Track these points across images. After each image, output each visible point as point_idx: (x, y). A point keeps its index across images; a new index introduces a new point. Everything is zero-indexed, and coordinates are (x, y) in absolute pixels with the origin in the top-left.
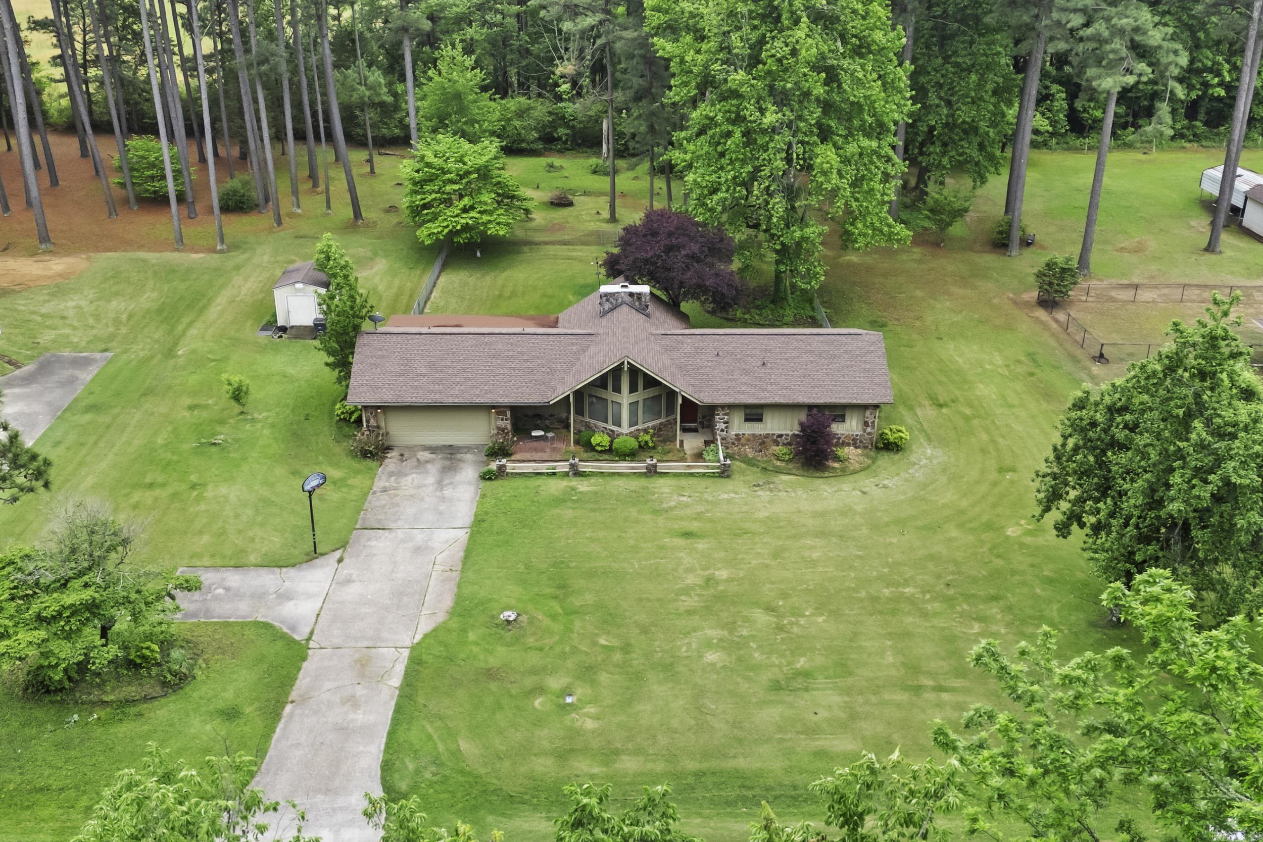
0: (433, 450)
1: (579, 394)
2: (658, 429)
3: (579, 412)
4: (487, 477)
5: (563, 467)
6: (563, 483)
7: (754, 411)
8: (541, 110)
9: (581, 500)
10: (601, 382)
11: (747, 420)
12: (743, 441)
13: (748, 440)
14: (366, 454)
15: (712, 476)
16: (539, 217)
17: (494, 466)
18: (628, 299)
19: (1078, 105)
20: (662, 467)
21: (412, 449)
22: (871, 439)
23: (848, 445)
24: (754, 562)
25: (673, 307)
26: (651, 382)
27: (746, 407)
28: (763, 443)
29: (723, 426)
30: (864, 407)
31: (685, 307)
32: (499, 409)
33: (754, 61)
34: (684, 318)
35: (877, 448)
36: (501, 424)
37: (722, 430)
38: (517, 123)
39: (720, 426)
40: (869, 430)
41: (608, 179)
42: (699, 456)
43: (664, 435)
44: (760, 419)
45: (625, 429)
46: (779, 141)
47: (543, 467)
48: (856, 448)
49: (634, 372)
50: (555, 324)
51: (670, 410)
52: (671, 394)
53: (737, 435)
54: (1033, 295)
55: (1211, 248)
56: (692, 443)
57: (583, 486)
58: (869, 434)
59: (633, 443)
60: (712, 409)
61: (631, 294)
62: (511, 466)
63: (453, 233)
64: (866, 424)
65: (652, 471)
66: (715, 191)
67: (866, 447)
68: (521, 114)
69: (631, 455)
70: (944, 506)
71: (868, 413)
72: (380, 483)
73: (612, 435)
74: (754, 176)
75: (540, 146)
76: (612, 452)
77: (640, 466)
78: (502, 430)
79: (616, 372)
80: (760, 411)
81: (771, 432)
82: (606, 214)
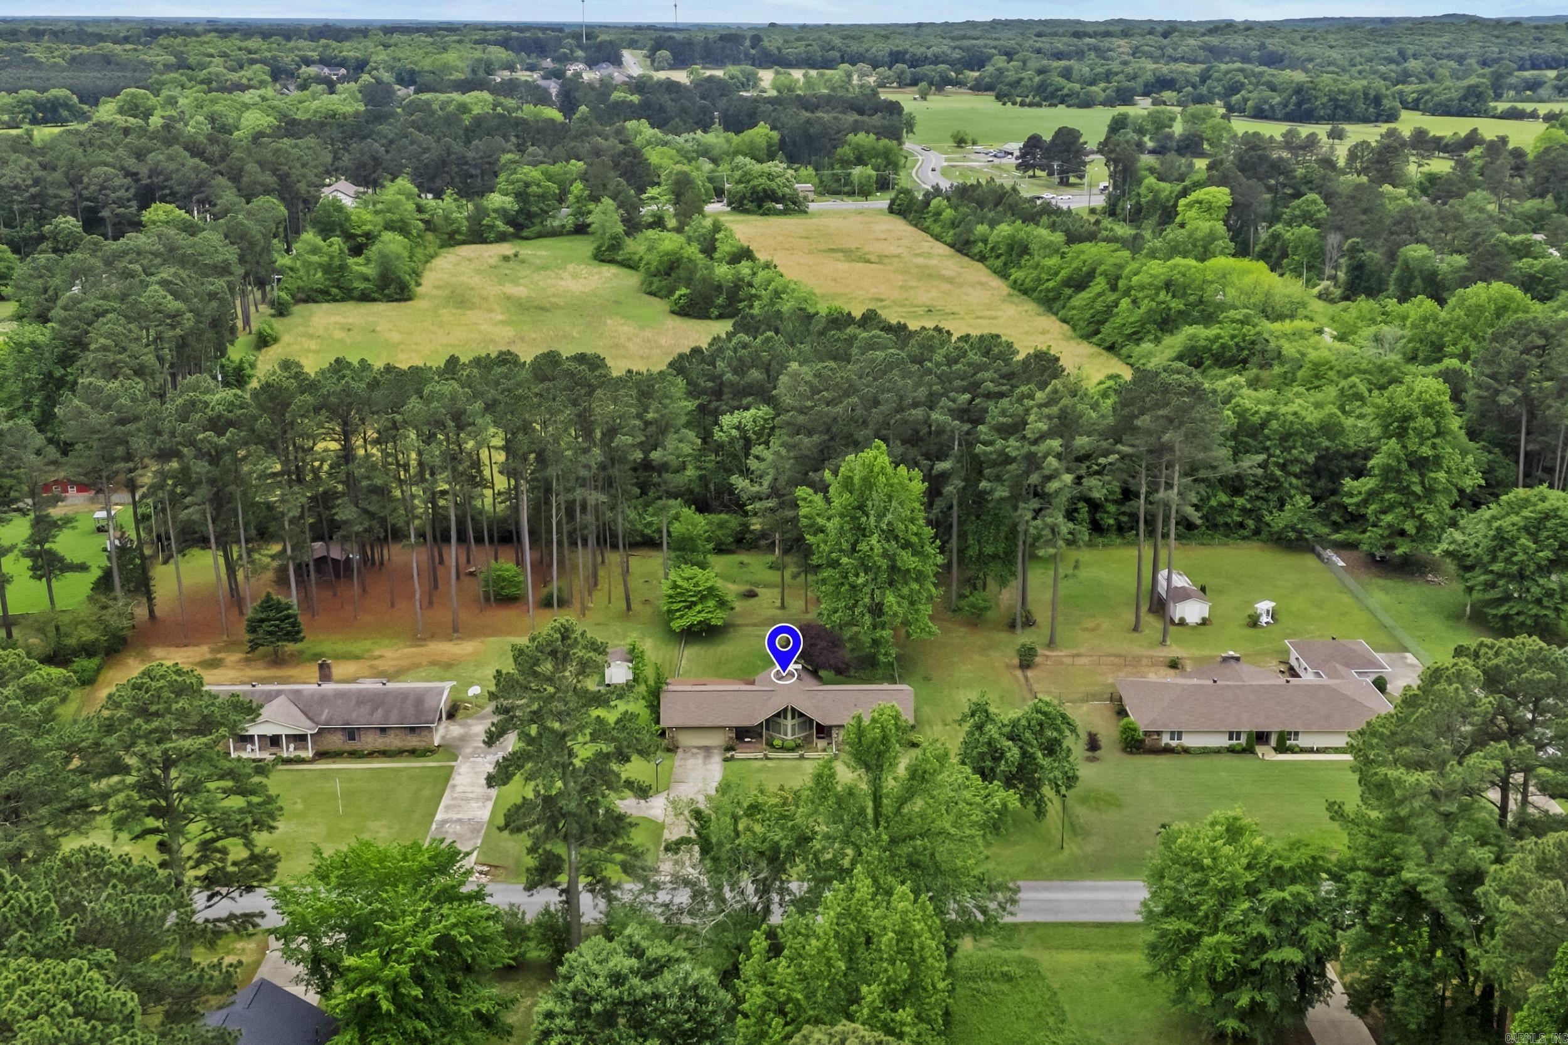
0: (699, 748)
1: (767, 721)
2: (806, 737)
3: (767, 729)
4: (726, 760)
5: (760, 755)
6: (761, 763)
8: (733, 521)
9: (769, 769)
10: (778, 715)
14: (668, 750)
16: (739, 605)
17: (729, 755)
19: (1098, 516)
20: (807, 755)
21: (689, 748)
25: (814, 673)
26: (801, 715)
29: (836, 736)
31: (822, 673)
32: (731, 728)
33: (854, 549)
34: (819, 679)
35: (909, 746)
36: (730, 735)
37: (835, 738)
38: (719, 533)
39: (834, 736)
41: (779, 573)
42: (824, 750)
43: (808, 740)
45: (789, 737)
46: (866, 590)
47: (751, 755)
49: (793, 710)
50: (753, 683)
51: (811, 728)
52: (811, 721)
53: (842, 740)
54: (1016, 661)
55: (1136, 629)
56: (821, 744)
57: (770, 764)
59: (793, 744)
60: (830, 727)
62: (738, 755)
63: (692, 625)
65: (802, 757)
66: (836, 611)
68: (721, 525)
69: (792, 750)
72: (677, 763)
73: (783, 740)
74: (855, 605)
75: (733, 547)
76: (783, 749)
77: (796, 755)
78: (731, 738)
79: (785, 710)
82: (778, 603)
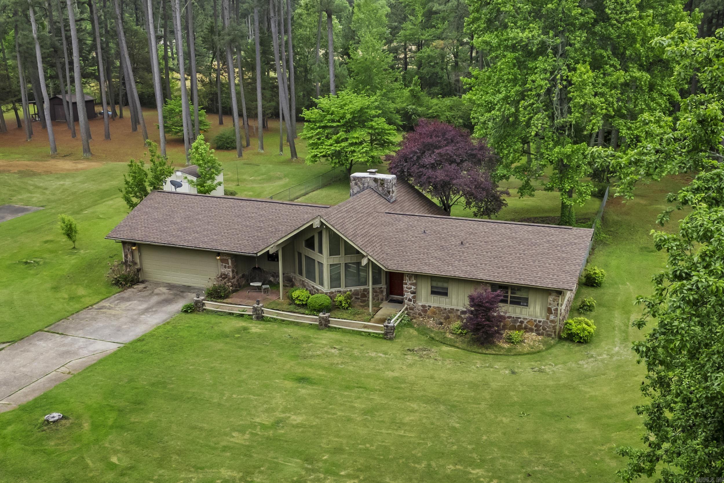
1: (279, 248)
2: (362, 295)
3: (300, 271)
4: (184, 310)
5: (251, 311)
6: (242, 324)
7: (440, 284)
10: (310, 244)
11: (433, 293)
12: (429, 312)
13: (434, 313)
15: (376, 336)
18: (373, 184)
21: (156, 284)
22: (554, 327)
23: (531, 330)
24: (339, 414)
26: (348, 247)
27: (433, 278)
28: (447, 318)
29: (411, 296)
30: (547, 292)
32: (223, 257)
35: (560, 338)
36: (223, 270)
37: (410, 300)
39: (408, 295)
40: (552, 317)
43: (367, 301)
44: (445, 294)
45: (326, 288)
48: (539, 334)
51: (376, 280)
53: (423, 306)
56: (388, 311)
58: (552, 321)
60: (400, 277)
61: (376, 180)
64: (549, 311)
65: (323, 324)
67: (549, 335)
70: (591, 398)
71: (551, 299)
72: (104, 303)
73: (316, 293)
76: (304, 306)
77: (317, 319)
78: (224, 276)
80: (445, 285)
81: (455, 308)
